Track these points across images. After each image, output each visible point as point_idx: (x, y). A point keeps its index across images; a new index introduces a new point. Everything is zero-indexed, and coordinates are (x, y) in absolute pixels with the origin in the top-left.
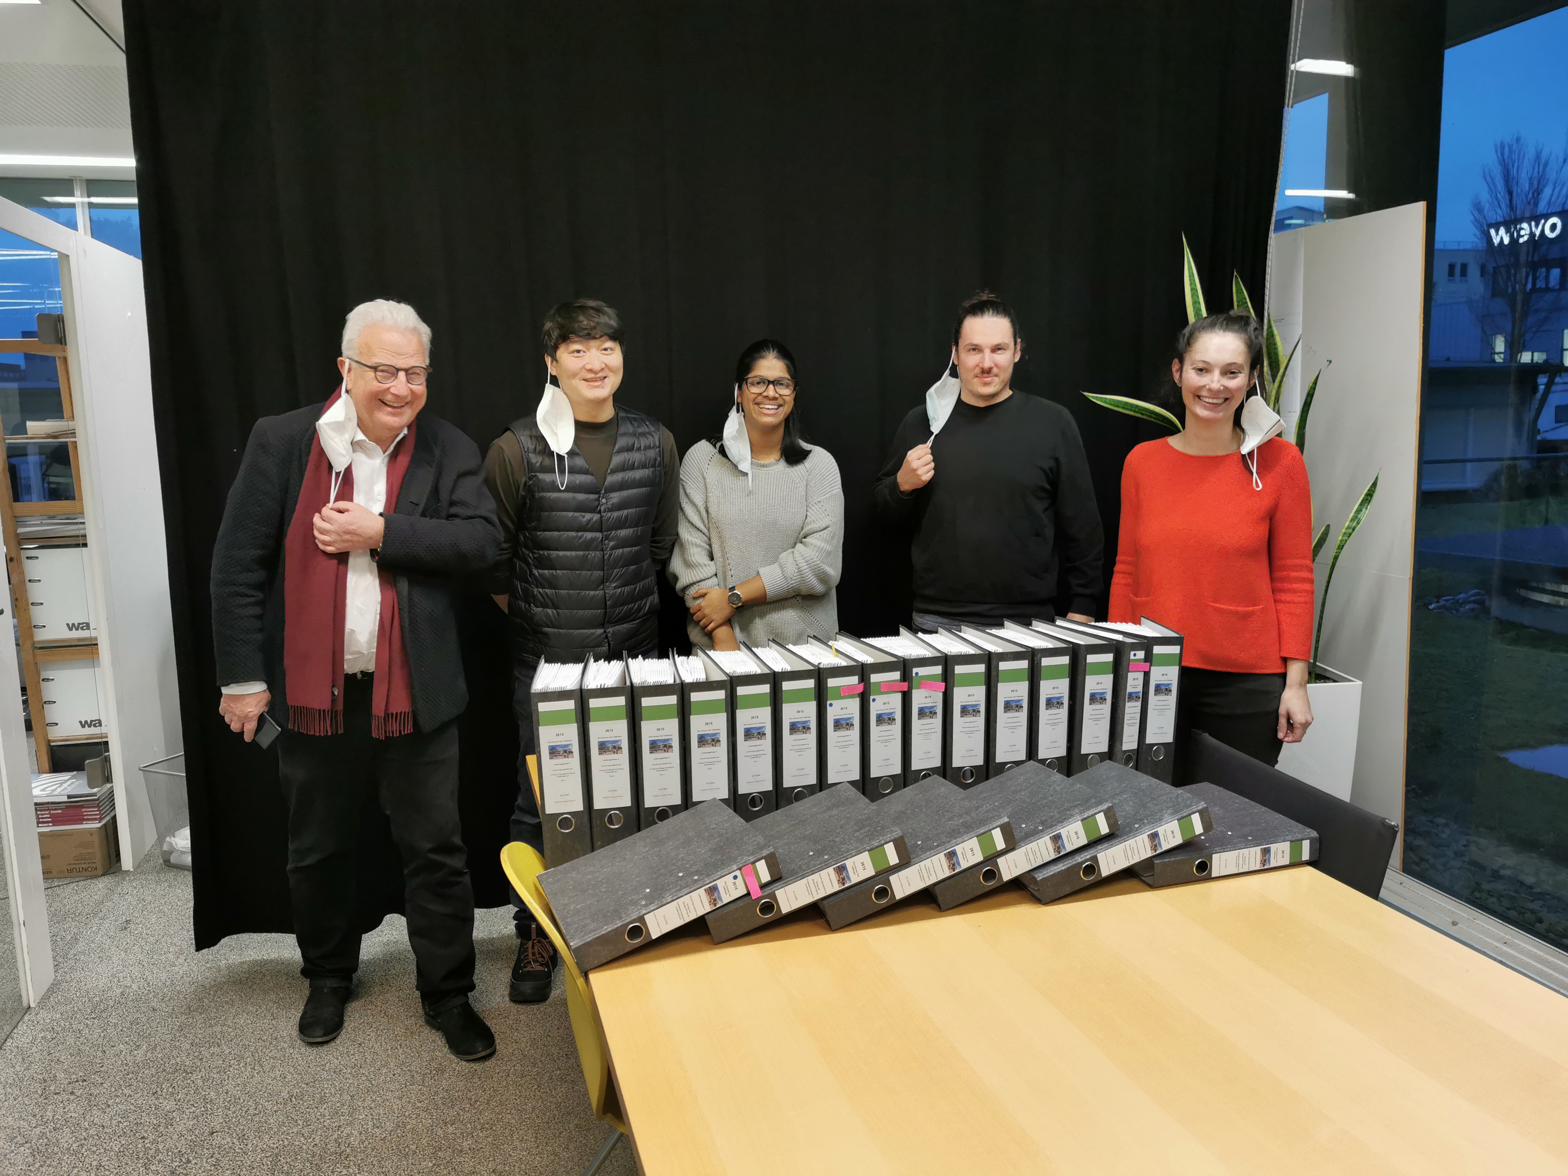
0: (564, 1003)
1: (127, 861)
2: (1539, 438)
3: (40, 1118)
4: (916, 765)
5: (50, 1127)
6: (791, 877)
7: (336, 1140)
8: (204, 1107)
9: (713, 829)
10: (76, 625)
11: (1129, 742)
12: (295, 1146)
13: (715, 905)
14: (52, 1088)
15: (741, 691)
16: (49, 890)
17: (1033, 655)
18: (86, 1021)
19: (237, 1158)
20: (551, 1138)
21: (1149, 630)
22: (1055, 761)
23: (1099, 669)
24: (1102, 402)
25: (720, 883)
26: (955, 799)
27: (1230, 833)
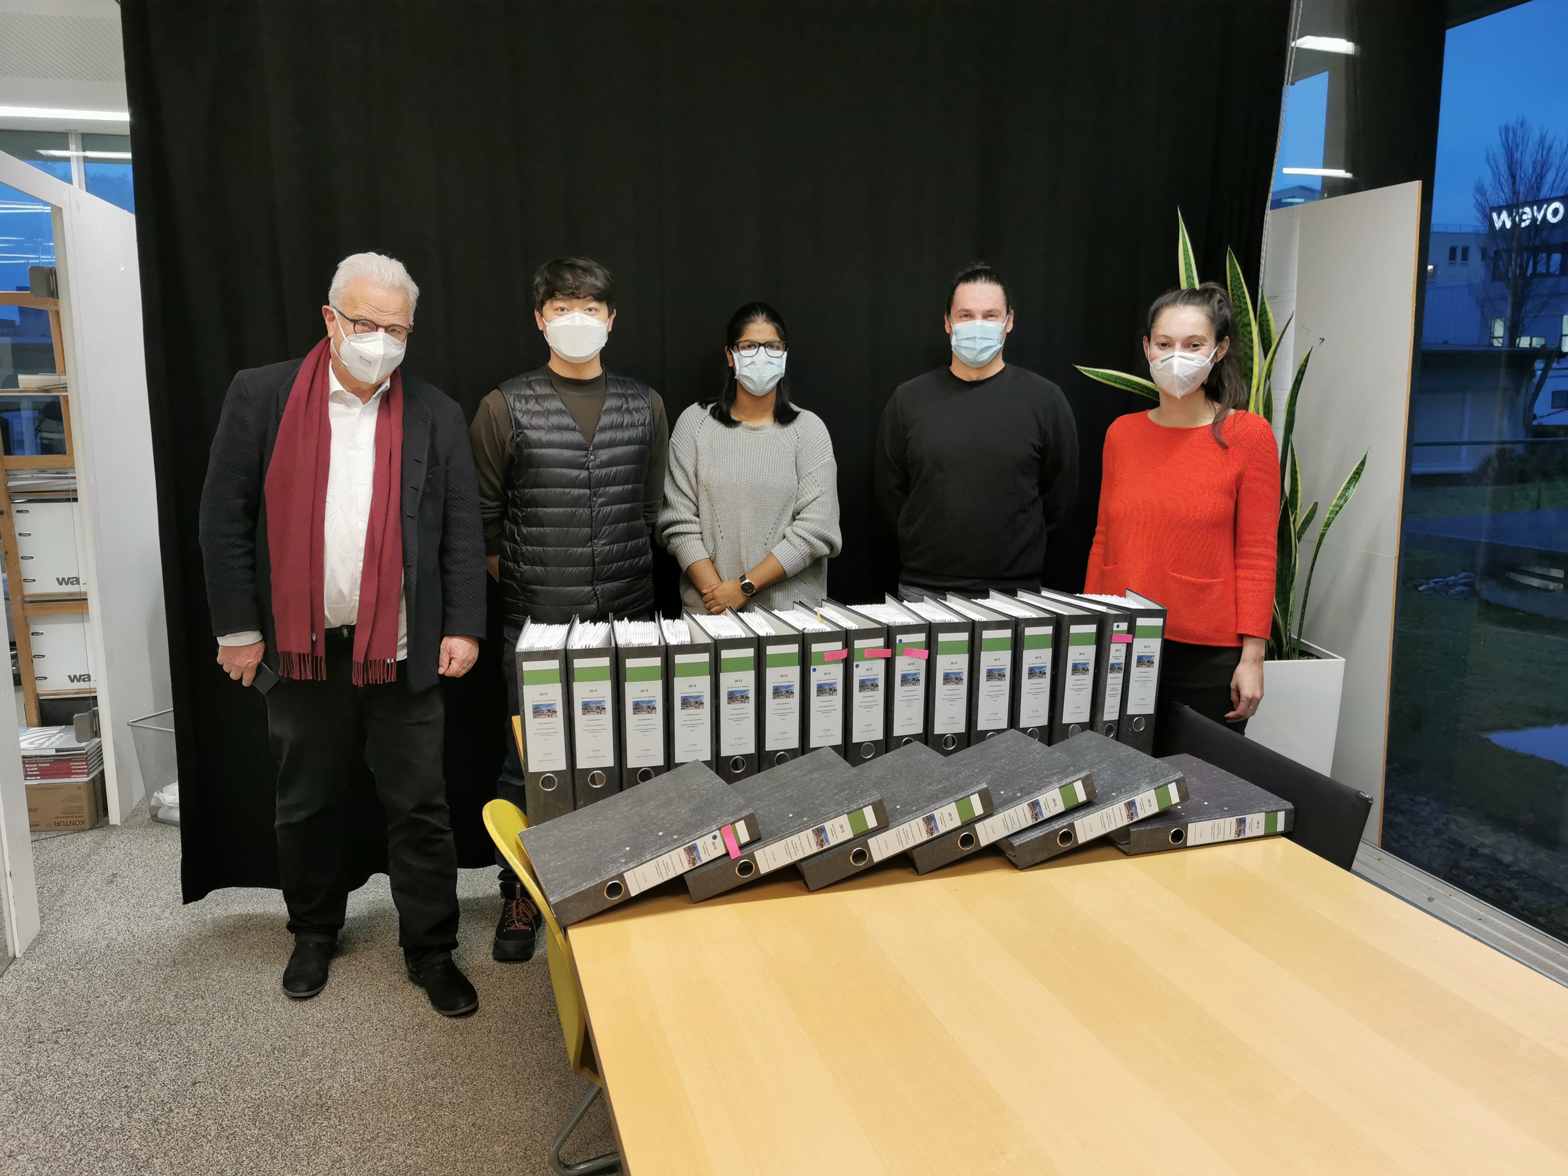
0: (546, 963)
1: (115, 815)
2: (1535, 423)
3: (24, 1066)
4: (897, 732)
5: (33, 1075)
6: (770, 838)
7: (317, 1093)
8: (187, 1058)
9: (695, 790)
10: (66, 580)
11: (1111, 713)
12: (277, 1097)
13: (694, 864)
14: (37, 1037)
15: (725, 654)
16: (36, 842)
17: (1016, 625)
18: (72, 972)
19: (219, 1108)
20: (531, 1093)
21: (1134, 602)
22: (1037, 730)
23: (1082, 639)
24: (1094, 375)
25: (699, 843)
26: (935, 765)
27: (1206, 803)
